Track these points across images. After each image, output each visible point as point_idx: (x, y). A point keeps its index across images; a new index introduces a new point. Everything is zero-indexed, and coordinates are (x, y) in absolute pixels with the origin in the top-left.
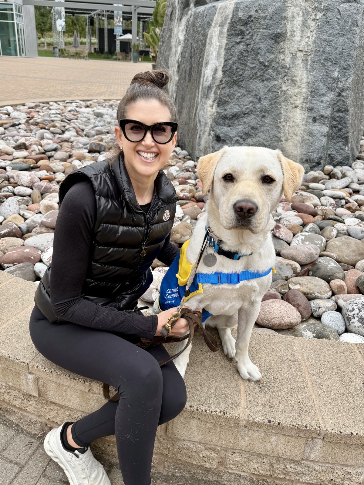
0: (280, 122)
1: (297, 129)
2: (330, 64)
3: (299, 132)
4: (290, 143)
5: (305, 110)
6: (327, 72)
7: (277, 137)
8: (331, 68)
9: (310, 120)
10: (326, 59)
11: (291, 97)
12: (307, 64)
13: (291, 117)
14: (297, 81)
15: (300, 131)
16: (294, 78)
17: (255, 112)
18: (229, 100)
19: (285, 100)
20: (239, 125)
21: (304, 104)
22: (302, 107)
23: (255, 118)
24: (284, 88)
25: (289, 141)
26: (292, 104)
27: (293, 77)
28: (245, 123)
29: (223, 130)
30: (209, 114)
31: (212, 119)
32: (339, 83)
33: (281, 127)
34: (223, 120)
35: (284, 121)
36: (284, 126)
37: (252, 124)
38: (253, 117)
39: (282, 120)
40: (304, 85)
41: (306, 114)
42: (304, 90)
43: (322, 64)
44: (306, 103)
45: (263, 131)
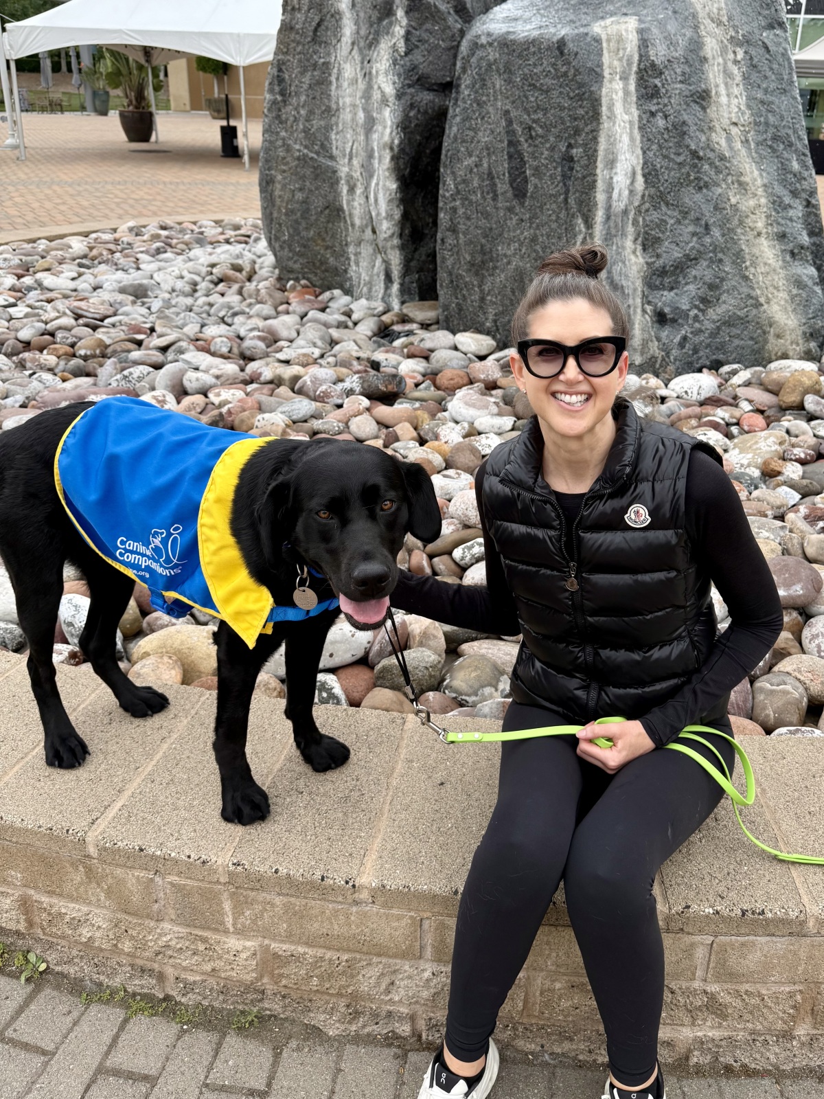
0: (746, 268)
1: (776, 278)
2: (782, 146)
3: (781, 284)
4: (775, 308)
5: (773, 239)
6: (782, 163)
7: (752, 298)
8: (786, 155)
9: (788, 258)
10: (775, 138)
11: (747, 217)
12: (749, 149)
13: (757, 255)
14: (748, 184)
15: (780, 279)
16: (742, 179)
17: (705, 253)
18: (661, 235)
19: (741, 223)
20: (687, 284)
21: (770, 228)
22: (767, 233)
23: (708, 267)
24: (733, 201)
25: (772, 303)
26: (752, 230)
27: (739, 176)
28: (695, 277)
29: (664, 298)
30: (635, 268)
31: (640, 280)
32: (803, 182)
33: (751, 277)
34: (660, 279)
35: (751, 265)
36: (754, 274)
37: (707, 279)
38: (705, 264)
39: (748, 263)
40: (760, 192)
41: (777, 247)
42: (763, 201)
43: (770, 147)
44: (771, 225)
45: (728, 291)
